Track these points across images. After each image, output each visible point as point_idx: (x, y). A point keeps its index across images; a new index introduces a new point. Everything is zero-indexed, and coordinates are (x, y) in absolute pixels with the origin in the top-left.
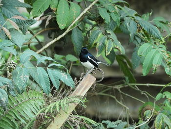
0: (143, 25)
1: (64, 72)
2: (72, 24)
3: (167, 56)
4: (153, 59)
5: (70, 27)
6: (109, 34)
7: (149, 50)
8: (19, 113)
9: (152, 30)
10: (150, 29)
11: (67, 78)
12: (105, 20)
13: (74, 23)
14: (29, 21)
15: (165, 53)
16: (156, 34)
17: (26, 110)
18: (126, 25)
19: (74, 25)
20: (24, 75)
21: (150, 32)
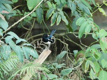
0: (80, 7)
1: (32, 49)
2: (37, 7)
3: (94, 26)
4: (85, 28)
5: (35, 8)
7: (83, 22)
8: (3, 67)
9: (85, 9)
10: (84, 8)
12: (56, 2)
13: (38, 6)
16: (87, 12)
18: (69, 6)
19: (38, 7)
20: (8, 51)
21: (84, 11)
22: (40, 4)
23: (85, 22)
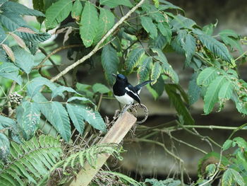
1: (90, 109)
2: (103, 40)
3: (240, 86)
4: (218, 90)
5: (99, 44)
6: (156, 54)
7: (213, 78)
8: (26, 167)
9: (218, 48)
10: (215, 46)
11: (94, 118)
12: (149, 33)
13: (105, 38)
14: (40, 35)
15: (237, 82)
16: (223, 54)
17: (36, 163)
18: (180, 42)
19: (105, 41)
20: (33, 113)
21: (215, 52)
22: (109, 33)
23: (217, 78)
